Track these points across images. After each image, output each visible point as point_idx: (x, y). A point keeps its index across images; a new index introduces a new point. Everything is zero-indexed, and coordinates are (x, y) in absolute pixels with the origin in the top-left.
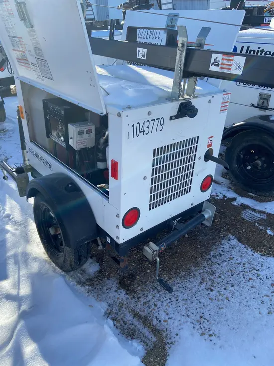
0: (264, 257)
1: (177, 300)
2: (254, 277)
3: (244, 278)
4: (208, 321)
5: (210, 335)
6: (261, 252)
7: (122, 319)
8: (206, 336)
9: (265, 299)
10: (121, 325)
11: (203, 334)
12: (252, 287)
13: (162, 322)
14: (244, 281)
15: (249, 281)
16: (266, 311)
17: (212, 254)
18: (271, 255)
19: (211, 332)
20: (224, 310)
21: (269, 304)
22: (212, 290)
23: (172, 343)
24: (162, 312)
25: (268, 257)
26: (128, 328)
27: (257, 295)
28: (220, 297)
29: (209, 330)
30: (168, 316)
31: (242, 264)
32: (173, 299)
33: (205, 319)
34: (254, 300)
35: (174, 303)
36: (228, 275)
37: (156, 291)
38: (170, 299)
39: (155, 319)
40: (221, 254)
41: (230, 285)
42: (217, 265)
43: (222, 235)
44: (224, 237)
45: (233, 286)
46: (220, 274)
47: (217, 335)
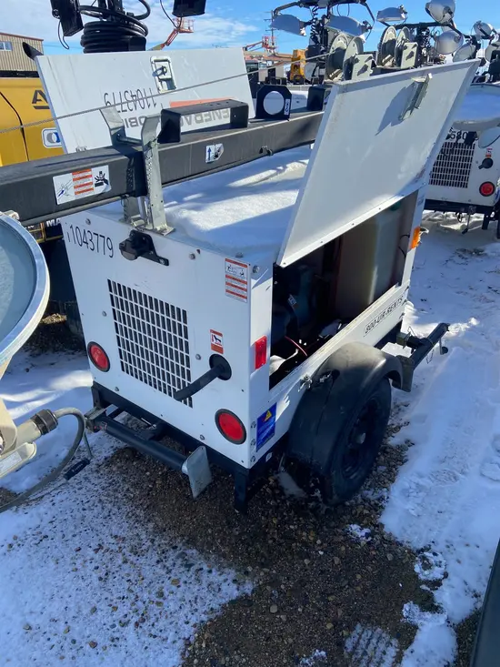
0: (180, 644)
1: (84, 510)
2: (118, 615)
4: (36, 544)
5: (11, 546)
6: (199, 640)
8: (10, 541)
9: (62, 627)
11: (15, 538)
12: (94, 610)
14: (110, 597)
16: (32, 623)
17: (189, 552)
18: (189, 661)
19: (15, 546)
20: (52, 564)
21: (47, 629)
22: (96, 551)
23: (16, 511)
25: (183, 654)
27: (72, 613)
28: (79, 562)
29: (19, 545)
30: (57, 503)
31: (161, 600)
32: (86, 506)
33: (41, 540)
34: (63, 608)
35: (79, 507)
36: (129, 575)
38: (88, 502)
40: (189, 566)
41: (103, 576)
42: (157, 558)
43: (250, 569)
44: (247, 573)
45: (100, 579)
46: (132, 563)
47: (7, 553)
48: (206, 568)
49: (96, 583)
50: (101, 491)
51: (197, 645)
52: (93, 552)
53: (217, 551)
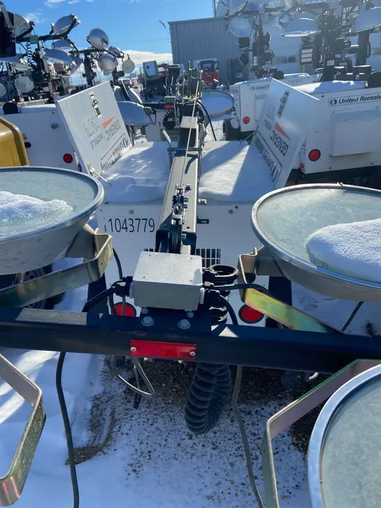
0: (292, 447)
1: (152, 425)
3: (236, 450)
4: (150, 459)
5: (134, 471)
7: (102, 410)
9: (227, 483)
10: (96, 414)
11: (131, 465)
12: (231, 464)
13: (120, 432)
15: (237, 456)
16: (209, 494)
19: (137, 469)
21: (222, 490)
23: (105, 453)
24: (128, 426)
25: (299, 450)
26: (99, 421)
27: (223, 474)
28: (189, 450)
29: (139, 467)
30: (129, 432)
32: (150, 422)
33: (149, 455)
34: (214, 476)
35: (146, 425)
36: (226, 437)
37: (147, 405)
38: (148, 420)
39: (118, 427)
40: (250, 413)
41: (213, 446)
42: (229, 421)
43: (280, 395)
44: (280, 398)
45: (214, 449)
46: (219, 431)
47: (138, 475)
48: (259, 409)
49: (215, 452)
50: (148, 410)
51: (301, 442)
52: (190, 441)
53: (254, 398)
